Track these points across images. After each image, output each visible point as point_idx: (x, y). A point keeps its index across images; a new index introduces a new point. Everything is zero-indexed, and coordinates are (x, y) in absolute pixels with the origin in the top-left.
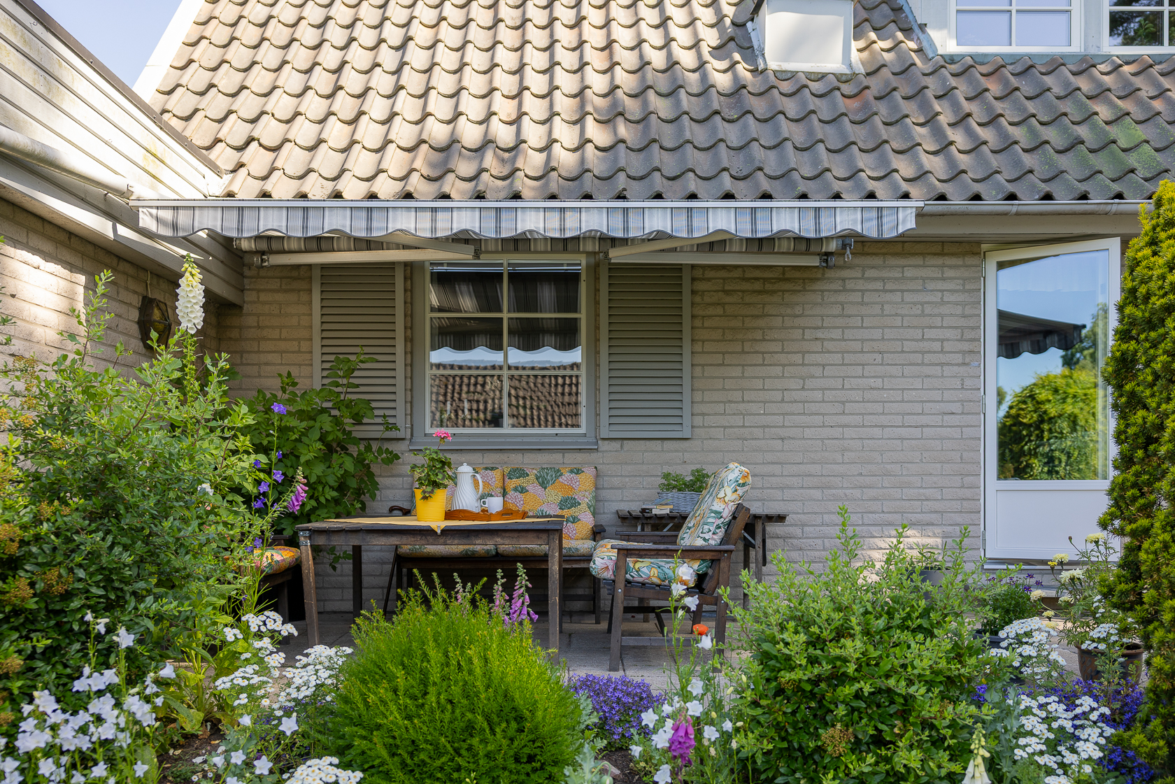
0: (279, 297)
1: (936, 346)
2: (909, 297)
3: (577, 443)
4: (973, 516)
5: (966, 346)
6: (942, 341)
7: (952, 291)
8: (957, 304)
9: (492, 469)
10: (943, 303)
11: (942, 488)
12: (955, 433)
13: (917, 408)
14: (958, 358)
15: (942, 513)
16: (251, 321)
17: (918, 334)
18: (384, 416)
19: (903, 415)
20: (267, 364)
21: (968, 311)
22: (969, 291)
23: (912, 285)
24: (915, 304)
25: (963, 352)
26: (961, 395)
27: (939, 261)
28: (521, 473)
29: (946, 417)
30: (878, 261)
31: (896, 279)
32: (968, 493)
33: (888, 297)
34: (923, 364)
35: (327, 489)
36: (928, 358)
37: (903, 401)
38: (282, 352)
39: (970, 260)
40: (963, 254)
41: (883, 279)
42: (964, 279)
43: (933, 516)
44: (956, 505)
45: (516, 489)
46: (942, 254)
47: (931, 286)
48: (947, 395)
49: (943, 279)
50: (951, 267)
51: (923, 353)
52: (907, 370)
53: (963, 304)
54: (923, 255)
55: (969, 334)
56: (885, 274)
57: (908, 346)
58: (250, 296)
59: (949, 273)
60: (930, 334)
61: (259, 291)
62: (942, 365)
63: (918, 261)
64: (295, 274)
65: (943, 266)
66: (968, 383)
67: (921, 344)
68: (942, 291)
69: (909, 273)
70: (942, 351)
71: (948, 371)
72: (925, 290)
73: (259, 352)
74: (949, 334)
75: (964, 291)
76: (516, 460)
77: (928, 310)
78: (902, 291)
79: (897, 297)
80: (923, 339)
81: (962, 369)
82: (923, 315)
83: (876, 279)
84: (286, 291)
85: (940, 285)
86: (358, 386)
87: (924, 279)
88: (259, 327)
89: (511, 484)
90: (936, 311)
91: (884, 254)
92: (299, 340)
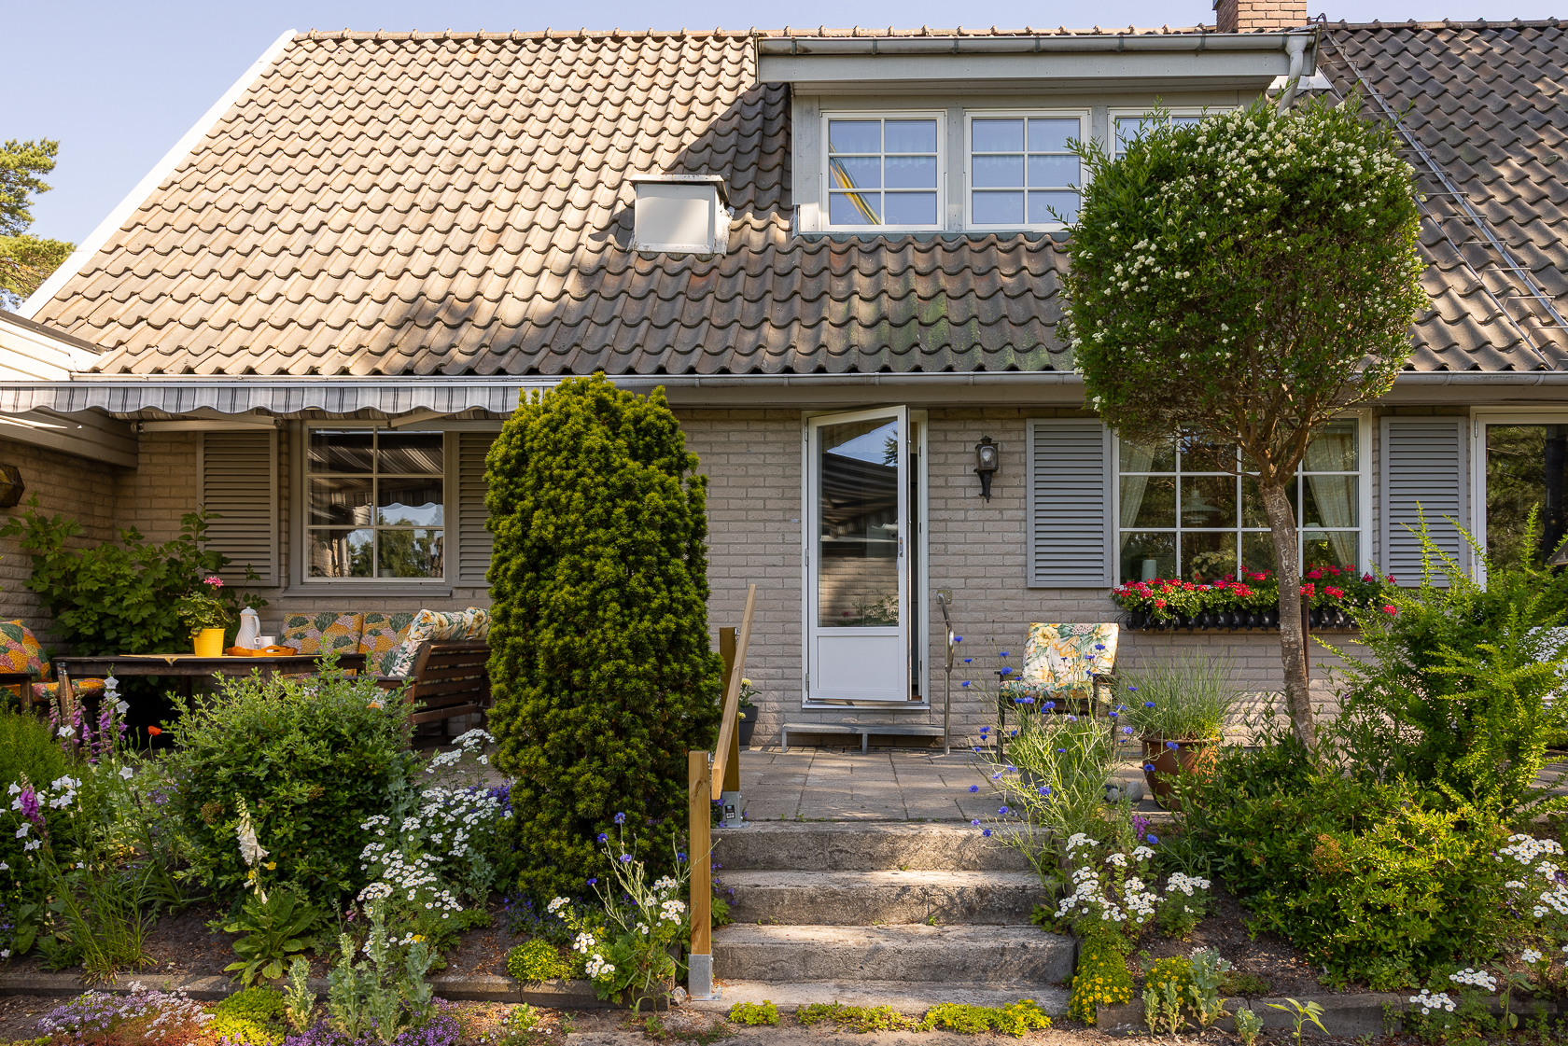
0: (169, 459)
1: (760, 504)
2: (733, 459)
3: (436, 591)
4: (793, 659)
5: (787, 504)
6: (765, 499)
7: (772, 454)
8: (778, 465)
9: (352, 614)
10: (765, 464)
11: (765, 634)
12: (777, 583)
13: (742, 561)
14: (779, 515)
15: (765, 656)
16: (145, 481)
17: (742, 493)
18: (249, 566)
19: (729, 566)
20: (158, 519)
21: (788, 472)
22: (789, 454)
23: (736, 449)
24: (739, 465)
25: (784, 510)
26: (782, 549)
27: (762, 426)
28: (378, 618)
29: (768, 569)
30: (706, 426)
31: (723, 443)
32: (789, 639)
33: (715, 459)
34: (747, 520)
35: (160, 629)
36: (752, 515)
37: (729, 554)
38: (171, 509)
39: (790, 426)
40: (784, 420)
41: (710, 443)
42: (785, 443)
43: (757, 659)
44: (779, 650)
45: (370, 633)
46: (764, 420)
47: (754, 449)
48: (770, 549)
49: (766, 443)
50: (772, 432)
51: (747, 510)
52: (733, 526)
53: (784, 466)
54: (747, 421)
55: (789, 493)
56: (713, 438)
57: (734, 504)
58: (143, 459)
59: (771, 437)
60: (752, 493)
61: (151, 454)
62: (765, 521)
63: (743, 426)
64: (183, 439)
65: (766, 431)
66: (789, 538)
67: (745, 502)
68: (764, 454)
69: (734, 437)
70: (764, 509)
71: (770, 526)
72: (749, 453)
73: (151, 508)
74: (770, 493)
75: (785, 454)
76: (378, 605)
77: (752, 471)
78: (728, 454)
79: (724, 459)
80: (747, 498)
81: (784, 525)
82: (747, 475)
83: (704, 443)
84: (175, 454)
85: (763, 448)
86: (210, 539)
87: (748, 443)
88: (151, 486)
89: (368, 627)
90: (759, 472)
91: (711, 420)
92: (186, 498)
